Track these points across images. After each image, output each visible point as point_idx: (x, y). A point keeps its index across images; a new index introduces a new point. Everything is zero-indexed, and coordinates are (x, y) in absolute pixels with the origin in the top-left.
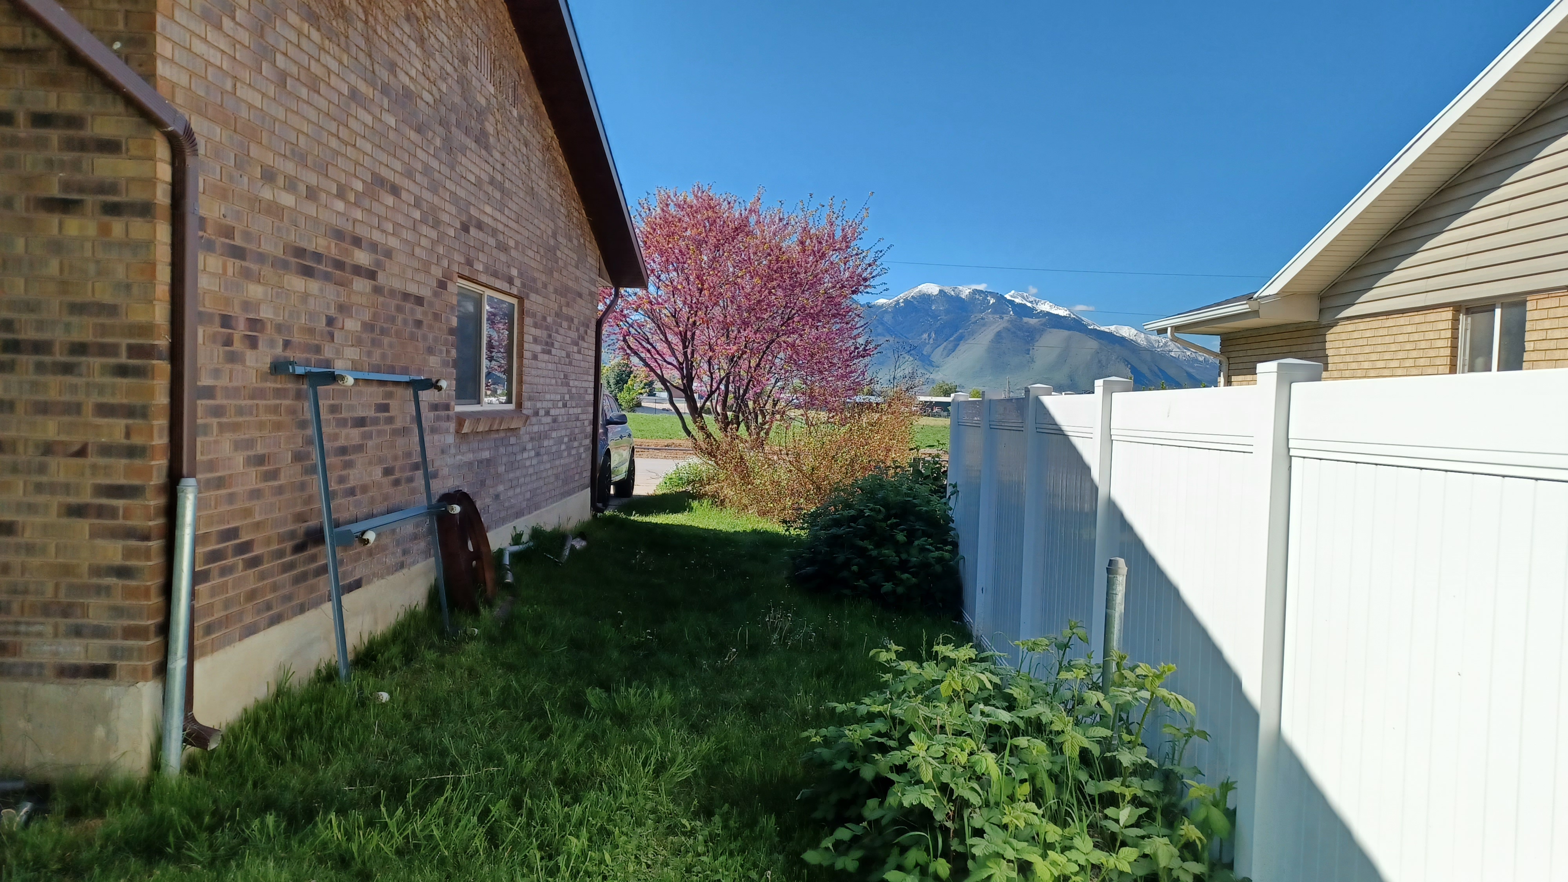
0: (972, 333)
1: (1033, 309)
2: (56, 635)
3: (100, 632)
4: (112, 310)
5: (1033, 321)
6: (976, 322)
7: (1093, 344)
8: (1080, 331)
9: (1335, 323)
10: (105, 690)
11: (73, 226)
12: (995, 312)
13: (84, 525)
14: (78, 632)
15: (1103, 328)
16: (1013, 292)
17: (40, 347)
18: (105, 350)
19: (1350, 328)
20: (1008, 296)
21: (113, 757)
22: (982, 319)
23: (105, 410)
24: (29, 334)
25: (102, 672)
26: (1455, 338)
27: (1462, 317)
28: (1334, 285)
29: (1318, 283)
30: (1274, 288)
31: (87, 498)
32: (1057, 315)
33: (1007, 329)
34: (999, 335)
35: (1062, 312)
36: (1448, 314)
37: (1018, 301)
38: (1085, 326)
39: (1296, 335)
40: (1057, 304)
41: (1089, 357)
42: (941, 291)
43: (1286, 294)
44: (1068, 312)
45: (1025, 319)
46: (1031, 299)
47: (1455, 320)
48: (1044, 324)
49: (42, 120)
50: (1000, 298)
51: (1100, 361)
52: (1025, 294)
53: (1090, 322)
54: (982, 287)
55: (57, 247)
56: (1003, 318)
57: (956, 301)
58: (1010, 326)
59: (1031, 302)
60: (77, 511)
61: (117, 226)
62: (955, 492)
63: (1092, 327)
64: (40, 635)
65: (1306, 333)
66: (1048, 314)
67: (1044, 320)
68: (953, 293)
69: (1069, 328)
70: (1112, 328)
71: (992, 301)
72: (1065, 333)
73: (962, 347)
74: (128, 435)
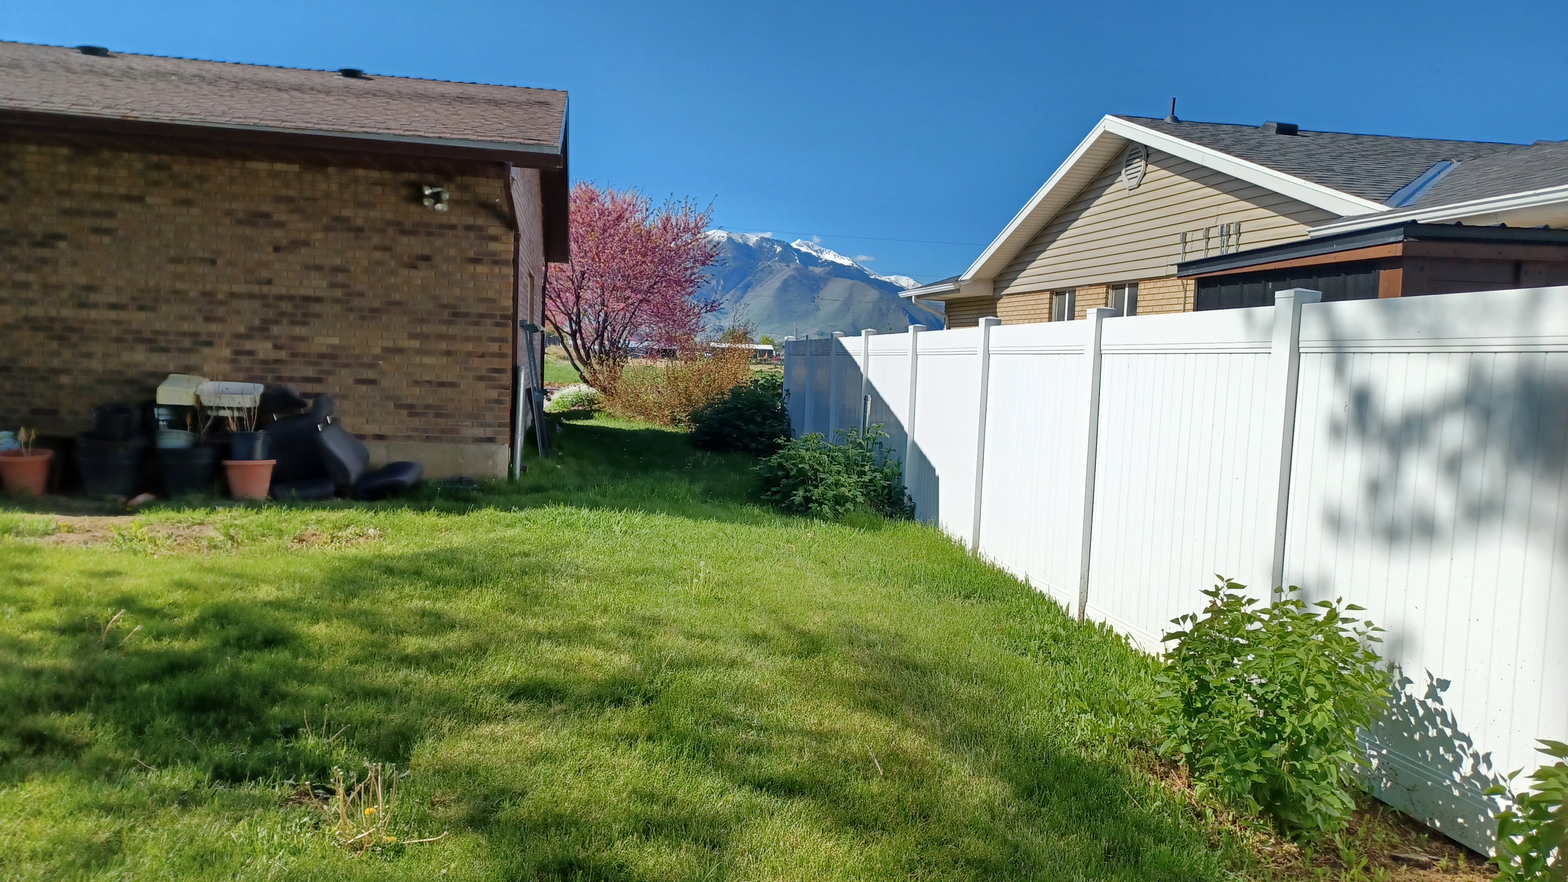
0: (761, 280)
1: (819, 258)
2: (472, 426)
3: (489, 425)
4: (493, 301)
5: (818, 270)
6: (762, 270)
7: (873, 294)
8: (862, 281)
9: (1001, 297)
10: (493, 447)
11: (480, 269)
12: (782, 260)
13: (482, 385)
14: (481, 425)
15: (884, 278)
16: (799, 240)
17: (466, 315)
18: (491, 316)
19: (1008, 300)
20: (794, 245)
21: (496, 472)
22: (770, 266)
23: (492, 340)
24: (463, 310)
25: (491, 440)
26: (1051, 308)
27: (1054, 297)
28: (1000, 275)
29: (992, 272)
30: (968, 276)
31: (483, 373)
32: (841, 265)
33: (793, 277)
34: (785, 283)
35: (846, 262)
36: (1047, 295)
37: (804, 249)
38: (867, 276)
39: (983, 303)
40: (841, 254)
41: (871, 306)
42: (729, 238)
43: (976, 279)
44: (851, 262)
45: (811, 268)
46: (816, 248)
47: (1051, 299)
48: (828, 273)
49: (469, 228)
50: (787, 247)
51: (880, 310)
52: (810, 243)
53: (872, 272)
54: (768, 235)
55: (474, 276)
56: (789, 266)
57: (743, 249)
58: (796, 274)
59: (816, 251)
60: (480, 378)
61: (497, 270)
62: (788, 394)
63: (873, 277)
64: (467, 426)
65: (988, 302)
66: (833, 263)
67: (828, 269)
68: (740, 240)
69: (852, 277)
70: (892, 278)
71: (779, 249)
72: (848, 282)
73: (750, 294)
74: (500, 349)
